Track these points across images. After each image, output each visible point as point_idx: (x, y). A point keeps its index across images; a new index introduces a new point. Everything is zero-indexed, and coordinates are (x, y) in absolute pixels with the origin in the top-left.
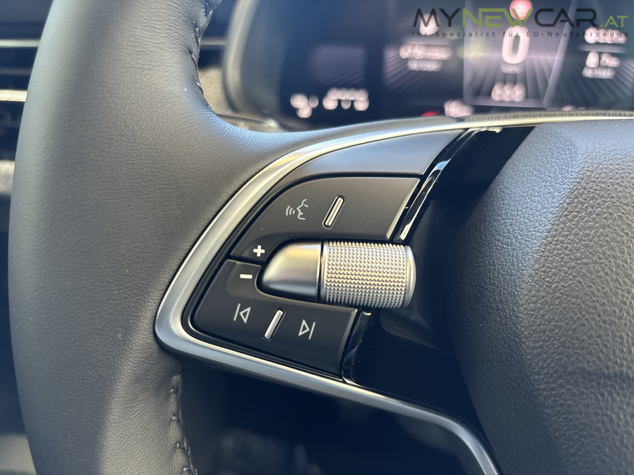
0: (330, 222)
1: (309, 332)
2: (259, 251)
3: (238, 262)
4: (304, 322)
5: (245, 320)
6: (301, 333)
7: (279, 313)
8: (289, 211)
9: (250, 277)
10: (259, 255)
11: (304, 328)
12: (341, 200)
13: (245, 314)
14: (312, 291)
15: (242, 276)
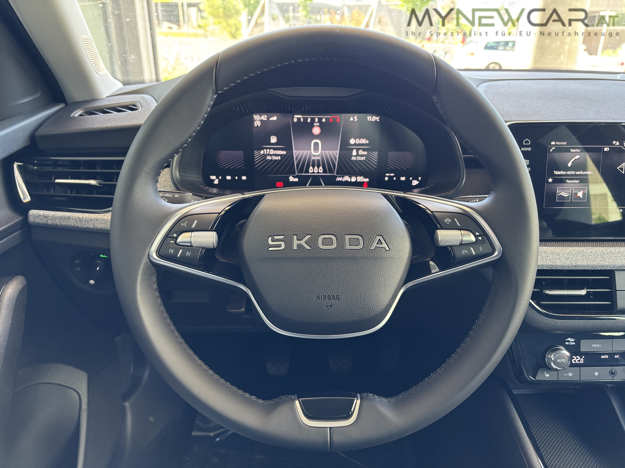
0: (193, 226)
1: (189, 255)
2: (175, 235)
3: (170, 238)
4: (188, 252)
5: (172, 253)
6: (187, 255)
7: (181, 250)
8: (182, 224)
9: (173, 242)
10: (175, 236)
11: (188, 254)
12: (196, 221)
13: (172, 251)
14: (189, 244)
15: (171, 242)
